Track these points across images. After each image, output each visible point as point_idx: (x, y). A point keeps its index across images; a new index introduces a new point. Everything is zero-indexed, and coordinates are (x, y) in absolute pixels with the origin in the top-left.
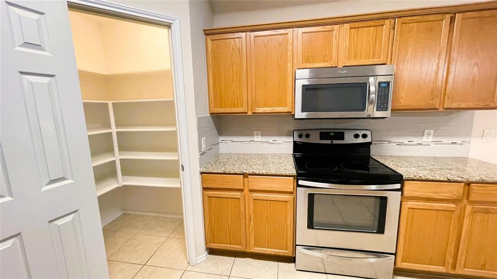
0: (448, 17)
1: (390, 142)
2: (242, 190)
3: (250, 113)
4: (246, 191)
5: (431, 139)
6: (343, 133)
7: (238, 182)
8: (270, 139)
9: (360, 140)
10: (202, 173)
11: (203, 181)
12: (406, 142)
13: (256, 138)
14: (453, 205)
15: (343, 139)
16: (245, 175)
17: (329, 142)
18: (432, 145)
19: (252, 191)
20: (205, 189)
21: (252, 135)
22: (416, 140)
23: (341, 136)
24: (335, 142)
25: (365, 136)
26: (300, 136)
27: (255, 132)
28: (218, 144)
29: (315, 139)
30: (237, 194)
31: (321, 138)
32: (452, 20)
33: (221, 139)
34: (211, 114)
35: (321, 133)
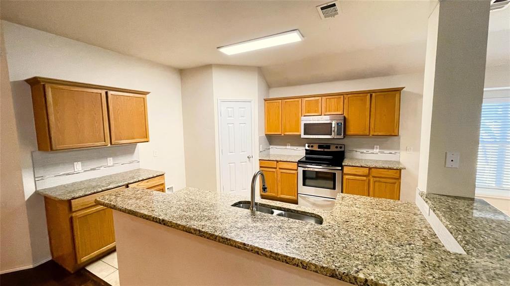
0: (369, 94)
1: (356, 151)
2: (276, 168)
3: (283, 135)
4: (278, 169)
5: (378, 150)
6: (330, 146)
7: (274, 164)
8: (295, 148)
9: (339, 149)
10: (260, 160)
11: (260, 163)
12: (365, 152)
13: (288, 147)
14: (365, 178)
15: (329, 148)
16: (277, 161)
17: (322, 150)
18: (379, 154)
19: (280, 169)
20: (261, 167)
21: (286, 145)
22: (371, 151)
23: (328, 147)
24: (325, 150)
25: (341, 148)
26: (308, 146)
27: (288, 144)
28: (269, 149)
29: (316, 148)
30: (274, 170)
31: (319, 148)
32: (371, 95)
33: (271, 146)
34: (266, 135)
35: (319, 146)
